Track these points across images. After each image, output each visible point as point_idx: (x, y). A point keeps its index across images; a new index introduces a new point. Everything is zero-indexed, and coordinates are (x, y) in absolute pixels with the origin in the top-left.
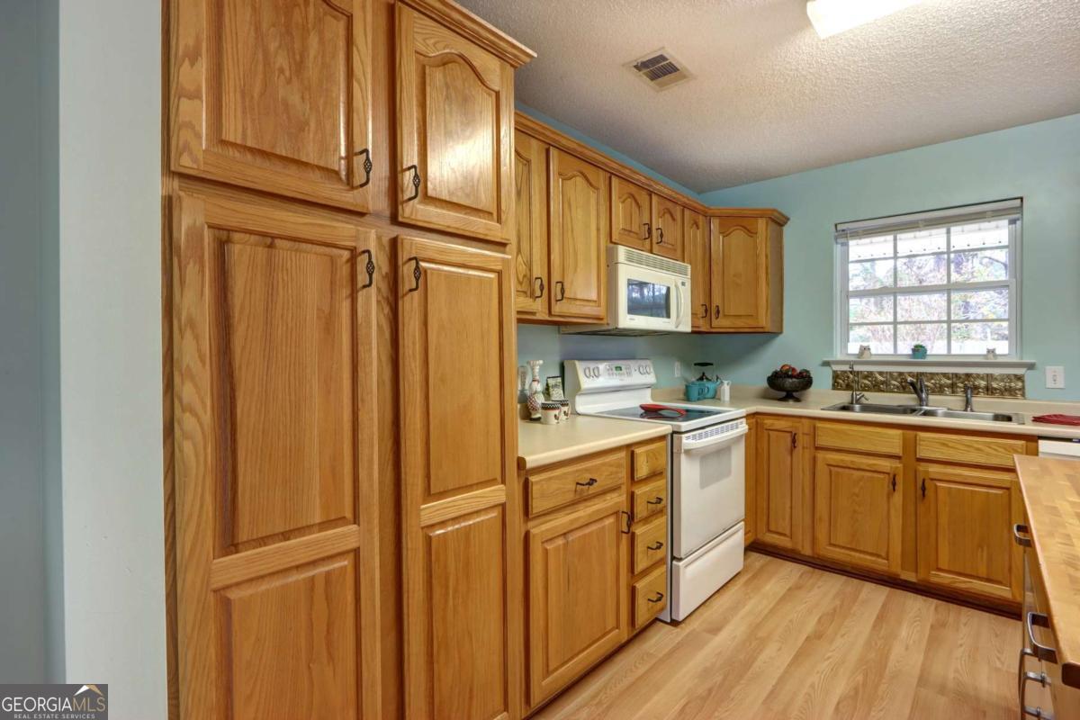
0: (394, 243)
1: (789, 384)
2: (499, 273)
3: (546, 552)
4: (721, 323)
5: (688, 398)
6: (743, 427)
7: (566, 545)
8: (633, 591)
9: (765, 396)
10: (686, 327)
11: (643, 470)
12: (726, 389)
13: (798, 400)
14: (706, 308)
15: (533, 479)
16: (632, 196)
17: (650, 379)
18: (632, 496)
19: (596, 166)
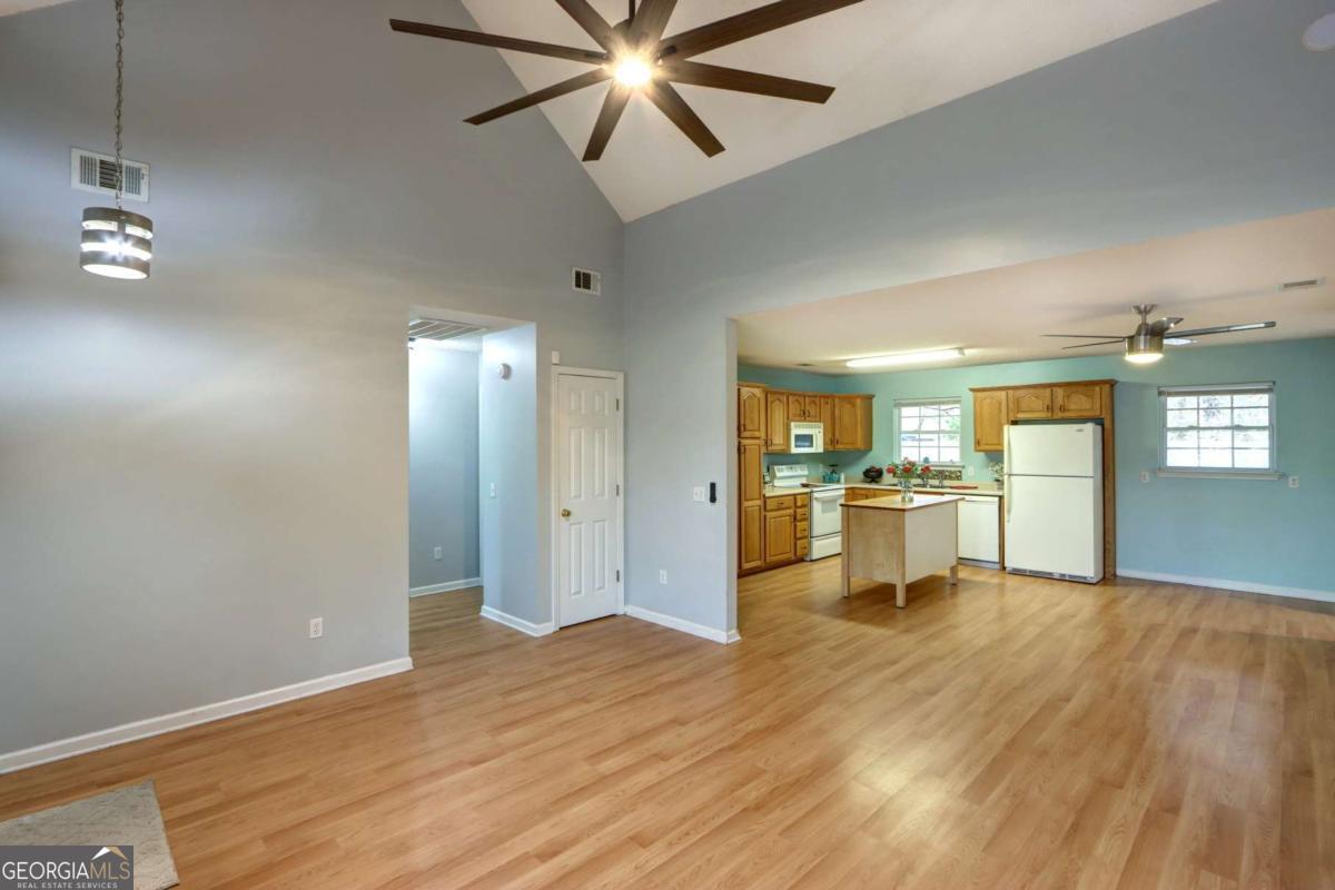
1: (873, 475)
2: (759, 446)
3: (770, 522)
4: (840, 447)
5: (824, 482)
6: (843, 492)
7: (776, 521)
8: (795, 544)
9: (865, 482)
10: (821, 450)
11: (799, 504)
12: (843, 477)
13: (877, 482)
14: (831, 440)
15: (767, 500)
16: (797, 401)
17: (806, 473)
18: (795, 512)
19: (782, 394)
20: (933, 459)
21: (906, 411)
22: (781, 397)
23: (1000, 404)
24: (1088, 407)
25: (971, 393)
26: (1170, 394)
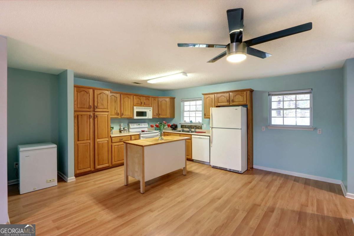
0: (94, 114)
1: (174, 127)
2: (108, 115)
3: (115, 147)
4: (161, 116)
7: (118, 147)
9: (170, 130)
10: (151, 117)
11: (133, 139)
13: (175, 130)
14: (157, 114)
15: (113, 138)
16: (138, 98)
19: (130, 95)
20: (194, 121)
21: (186, 103)
22: (129, 96)
23: (212, 99)
24: (242, 100)
25: (203, 95)
26: (273, 95)
